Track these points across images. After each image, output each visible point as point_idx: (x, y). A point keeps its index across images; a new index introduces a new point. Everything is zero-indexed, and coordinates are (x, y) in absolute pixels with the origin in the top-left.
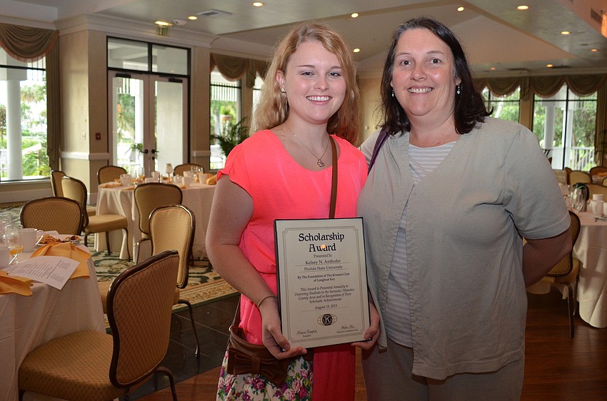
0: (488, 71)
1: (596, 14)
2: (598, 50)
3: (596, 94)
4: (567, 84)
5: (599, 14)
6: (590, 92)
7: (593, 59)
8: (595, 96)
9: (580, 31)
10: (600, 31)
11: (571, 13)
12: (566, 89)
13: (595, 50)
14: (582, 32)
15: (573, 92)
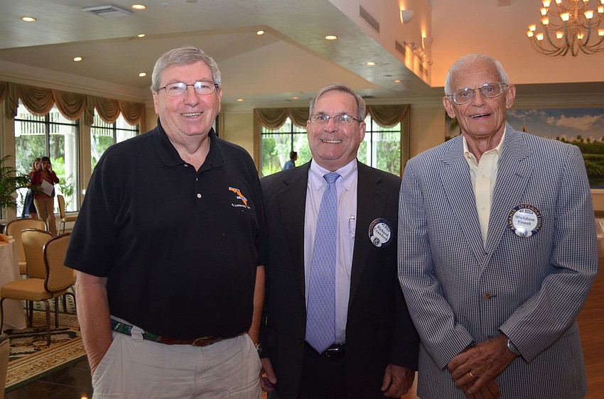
0: (290, 101)
1: (400, 46)
2: (401, 81)
3: (399, 125)
4: (371, 115)
5: (403, 45)
6: (393, 123)
7: (396, 89)
8: (398, 127)
9: (385, 62)
10: (403, 62)
11: (378, 45)
12: (370, 120)
13: (398, 81)
14: (387, 64)
15: (377, 123)
